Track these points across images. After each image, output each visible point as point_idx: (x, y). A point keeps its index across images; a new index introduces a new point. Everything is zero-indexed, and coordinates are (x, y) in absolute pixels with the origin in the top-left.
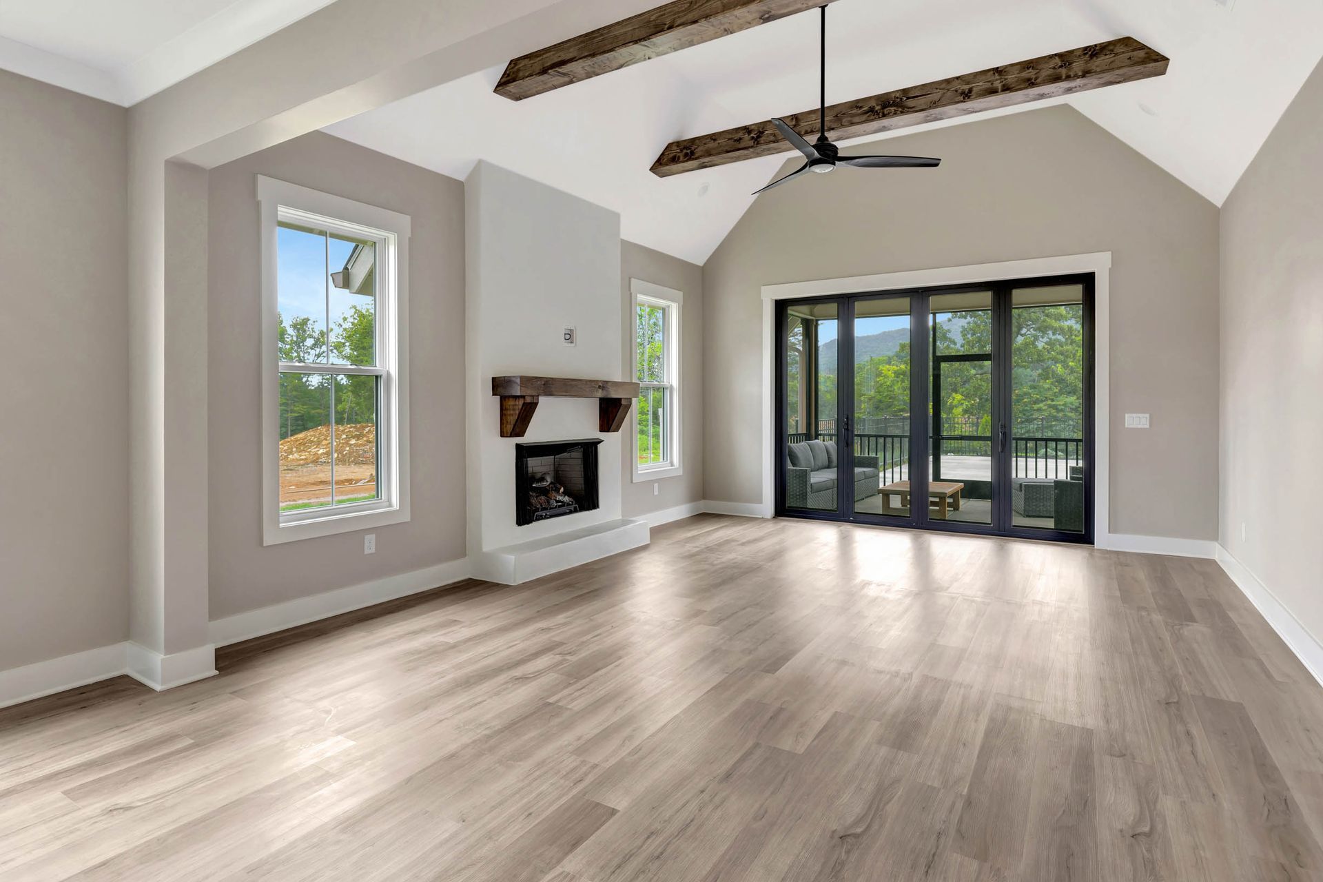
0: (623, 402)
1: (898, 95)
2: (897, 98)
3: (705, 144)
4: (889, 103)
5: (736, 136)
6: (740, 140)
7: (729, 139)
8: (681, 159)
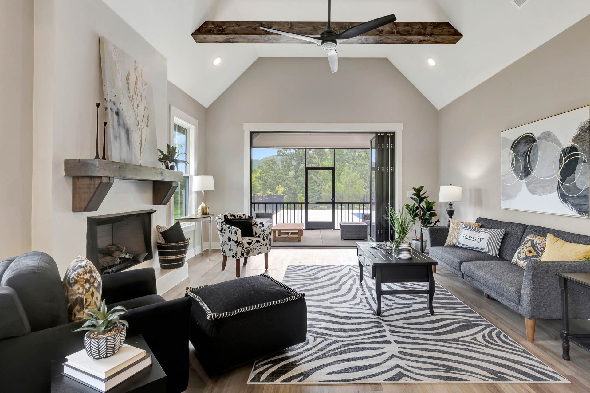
0: (174, 184)
1: (347, 24)
2: (347, 26)
3: (232, 26)
4: (343, 27)
5: (254, 26)
6: (255, 29)
7: (249, 27)
8: (215, 32)
